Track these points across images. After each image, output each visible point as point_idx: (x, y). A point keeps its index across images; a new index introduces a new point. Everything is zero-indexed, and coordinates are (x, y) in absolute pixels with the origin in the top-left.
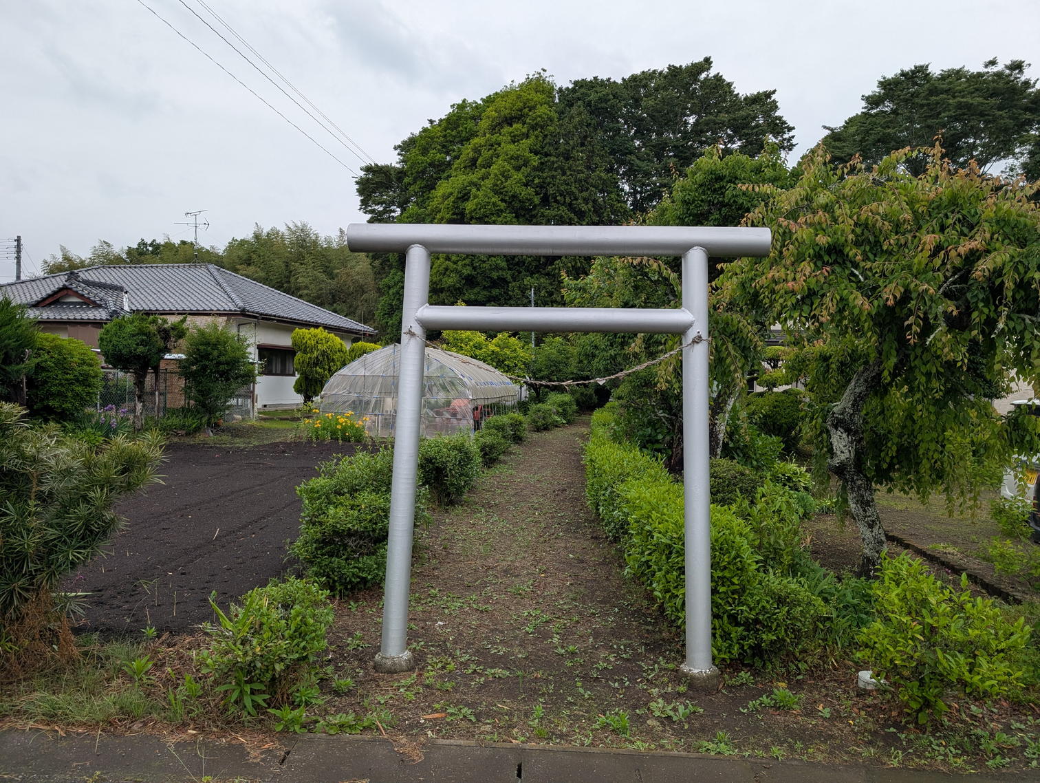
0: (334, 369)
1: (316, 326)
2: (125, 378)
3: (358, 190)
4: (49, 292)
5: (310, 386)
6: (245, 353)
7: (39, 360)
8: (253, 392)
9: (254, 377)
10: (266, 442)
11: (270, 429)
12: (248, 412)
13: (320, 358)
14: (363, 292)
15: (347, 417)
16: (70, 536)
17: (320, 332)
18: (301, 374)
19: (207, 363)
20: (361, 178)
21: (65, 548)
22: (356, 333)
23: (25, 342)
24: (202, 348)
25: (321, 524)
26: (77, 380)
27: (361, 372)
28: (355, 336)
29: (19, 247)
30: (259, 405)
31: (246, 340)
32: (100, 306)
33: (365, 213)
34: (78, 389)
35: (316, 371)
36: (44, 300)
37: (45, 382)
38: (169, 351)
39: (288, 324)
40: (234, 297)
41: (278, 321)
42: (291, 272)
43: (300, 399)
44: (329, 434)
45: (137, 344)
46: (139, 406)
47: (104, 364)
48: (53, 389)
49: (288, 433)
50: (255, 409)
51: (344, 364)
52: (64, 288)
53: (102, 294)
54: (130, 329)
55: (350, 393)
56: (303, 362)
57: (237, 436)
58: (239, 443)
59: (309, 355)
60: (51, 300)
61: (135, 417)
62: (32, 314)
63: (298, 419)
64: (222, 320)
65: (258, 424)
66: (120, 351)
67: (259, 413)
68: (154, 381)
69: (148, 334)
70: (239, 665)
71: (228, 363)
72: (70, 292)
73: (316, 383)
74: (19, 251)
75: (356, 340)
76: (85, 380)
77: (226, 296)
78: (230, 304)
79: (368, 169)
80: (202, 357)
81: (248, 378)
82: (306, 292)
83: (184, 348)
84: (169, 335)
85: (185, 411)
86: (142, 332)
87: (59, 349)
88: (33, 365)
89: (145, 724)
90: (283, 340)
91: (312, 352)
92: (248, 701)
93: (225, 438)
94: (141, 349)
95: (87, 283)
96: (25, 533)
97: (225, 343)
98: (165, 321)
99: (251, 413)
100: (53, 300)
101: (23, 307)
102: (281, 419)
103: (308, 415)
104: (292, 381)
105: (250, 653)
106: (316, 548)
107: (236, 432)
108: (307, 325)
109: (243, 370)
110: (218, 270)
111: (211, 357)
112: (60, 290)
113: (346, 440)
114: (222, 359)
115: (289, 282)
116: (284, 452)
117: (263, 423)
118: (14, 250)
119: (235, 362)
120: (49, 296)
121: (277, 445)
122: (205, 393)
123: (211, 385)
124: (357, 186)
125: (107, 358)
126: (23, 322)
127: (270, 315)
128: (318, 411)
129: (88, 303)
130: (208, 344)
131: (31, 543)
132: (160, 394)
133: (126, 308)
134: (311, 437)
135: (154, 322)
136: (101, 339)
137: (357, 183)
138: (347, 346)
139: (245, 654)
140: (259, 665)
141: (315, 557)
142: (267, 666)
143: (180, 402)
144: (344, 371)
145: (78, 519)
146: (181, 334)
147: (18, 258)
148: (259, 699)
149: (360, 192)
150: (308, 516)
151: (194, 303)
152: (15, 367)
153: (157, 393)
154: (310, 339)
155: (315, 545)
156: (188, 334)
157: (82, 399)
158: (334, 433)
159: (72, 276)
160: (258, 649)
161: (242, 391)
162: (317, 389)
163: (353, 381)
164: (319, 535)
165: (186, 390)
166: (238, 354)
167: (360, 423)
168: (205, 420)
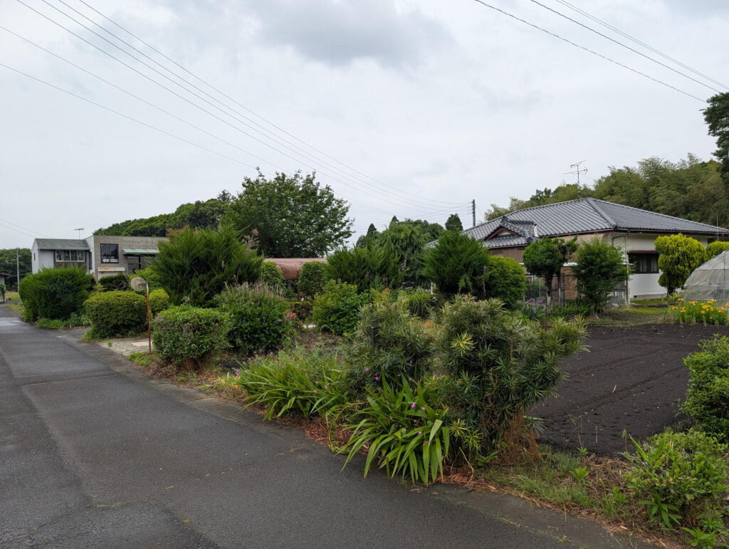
0: (693, 265)
1: (676, 232)
2: (538, 281)
3: (706, 120)
4: (492, 231)
5: (673, 280)
6: (620, 258)
7: (490, 272)
8: (627, 287)
9: (627, 275)
10: (640, 324)
11: (641, 314)
12: (623, 301)
13: (681, 258)
14: (715, 201)
15: (710, 304)
16: (534, 381)
17: (679, 237)
18: (664, 271)
19: (593, 267)
20: (708, 108)
21: (531, 388)
22: (712, 235)
23: (484, 262)
24: (589, 257)
25: (707, 389)
26: (512, 284)
27: (721, 266)
28: (710, 237)
29: (474, 206)
30: (631, 296)
31: (620, 249)
32: (520, 236)
33: (714, 136)
34: (513, 289)
35: (678, 269)
36: (489, 235)
37: (495, 285)
38: (566, 261)
39: (651, 234)
40: (608, 218)
41: (643, 232)
42: (649, 194)
43: (664, 290)
44: (694, 318)
45: (546, 258)
46: (549, 299)
47: (526, 273)
48: (499, 289)
49: (658, 317)
50: (629, 300)
51: (702, 261)
52: (500, 227)
53: (521, 228)
54: (541, 248)
55: (710, 284)
56: (666, 262)
57: (617, 319)
58: (619, 324)
59: (671, 256)
60: (493, 235)
61: (547, 306)
62: (487, 245)
63: (666, 306)
64: (601, 236)
65: (632, 310)
66: (536, 263)
67: (632, 302)
68: (557, 282)
69: (552, 251)
70: (656, 488)
71: (608, 267)
72: (503, 229)
73: (678, 277)
74: (474, 209)
75: (710, 241)
76: (516, 283)
77: (602, 219)
78: (606, 224)
79: (714, 100)
80: (588, 263)
81: (623, 277)
82: (662, 207)
83: (576, 258)
84: (566, 250)
85: (578, 301)
86: (549, 250)
87: (501, 264)
88: (488, 276)
89: (589, 513)
90: (649, 246)
91: (673, 253)
92: (665, 516)
93: (608, 320)
94: (549, 261)
95: (513, 222)
96: (509, 377)
97: (605, 252)
98: (563, 241)
99: (626, 302)
100: (494, 235)
101: (480, 241)
102: (650, 306)
103: (674, 303)
104: (656, 277)
105: (665, 481)
106: (704, 409)
107: (615, 316)
108: (668, 233)
109: (619, 271)
110: (595, 201)
111: (595, 263)
112: (498, 228)
113: (711, 323)
114: (604, 264)
115: (648, 202)
116: (656, 331)
117: (635, 310)
118: (472, 208)
119: (613, 266)
120: (492, 233)
121: (649, 326)
122: (591, 288)
123: (596, 282)
124: (705, 117)
125: (528, 268)
126: (482, 251)
127: (637, 229)
128: (682, 299)
129: (515, 235)
130: (593, 254)
131: (513, 383)
132: (562, 290)
133: (536, 235)
134: (678, 320)
135: (556, 242)
136: (524, 257)
137: (705, 113)
138: (704, 246)
139: (661, 481)
140: (673, 491)
141: (704, 415)
142: (679, 494)
143: (575, 295)
144: (704, 267)
145: (538, 371)
146: (573, 248)
147: (474, 213)
148: (675, 518)
149: (708, 120)
150: (695, 382)
151: (579, 226)
152: (479, 278)
153: (559, 290)
154: (671, 243)
155: (703, 406)
156: (579, 248)
157: (515, 295)
158: (699, 317)
159: (504, 219)
160: (671, 480)
161: (618, 286)
162: (679, 282)
163: (713, 275)
164: (706, 399)
165: (579, 287)
166: (616, 259)
167: (723, 308)
168: (592, 307)
